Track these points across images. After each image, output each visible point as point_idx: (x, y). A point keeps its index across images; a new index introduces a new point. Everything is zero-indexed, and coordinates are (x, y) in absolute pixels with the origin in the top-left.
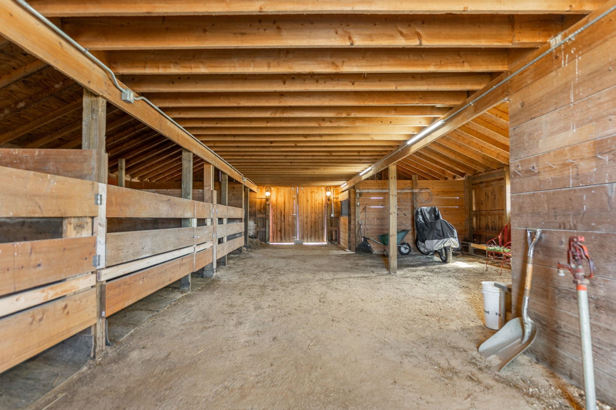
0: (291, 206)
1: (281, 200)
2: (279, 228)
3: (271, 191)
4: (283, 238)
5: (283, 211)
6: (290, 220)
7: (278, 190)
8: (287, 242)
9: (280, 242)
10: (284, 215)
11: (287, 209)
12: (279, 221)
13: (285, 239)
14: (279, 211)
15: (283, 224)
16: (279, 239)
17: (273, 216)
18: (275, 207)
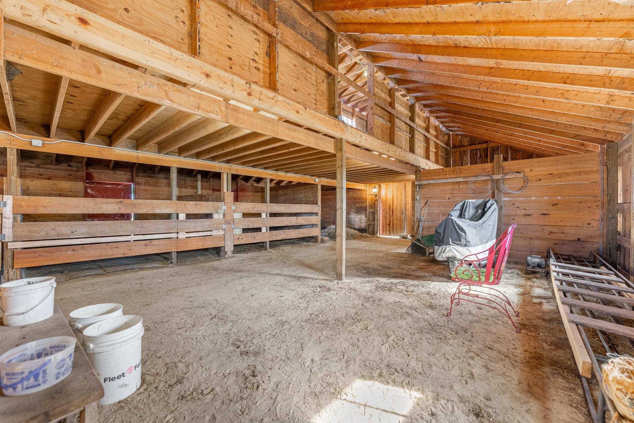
0: (399, 200)
1: (390, 196)
2: (388, 223)
3: (380, 187)
4: (391, 231)
5: (391, 205)
6: (398, 214)
7: (387, 185)
8: (395, 236)
9: (389, 235)
10: (393, 210)
11: (395, 204)
12: (388, 216)
13: (393, 232)
14: (388, 206)
15: (392, 218)
16: (388, 233)
17: (383, 211)
18: (385, 202)
